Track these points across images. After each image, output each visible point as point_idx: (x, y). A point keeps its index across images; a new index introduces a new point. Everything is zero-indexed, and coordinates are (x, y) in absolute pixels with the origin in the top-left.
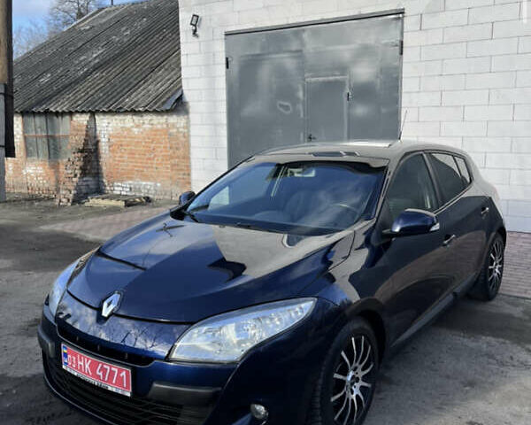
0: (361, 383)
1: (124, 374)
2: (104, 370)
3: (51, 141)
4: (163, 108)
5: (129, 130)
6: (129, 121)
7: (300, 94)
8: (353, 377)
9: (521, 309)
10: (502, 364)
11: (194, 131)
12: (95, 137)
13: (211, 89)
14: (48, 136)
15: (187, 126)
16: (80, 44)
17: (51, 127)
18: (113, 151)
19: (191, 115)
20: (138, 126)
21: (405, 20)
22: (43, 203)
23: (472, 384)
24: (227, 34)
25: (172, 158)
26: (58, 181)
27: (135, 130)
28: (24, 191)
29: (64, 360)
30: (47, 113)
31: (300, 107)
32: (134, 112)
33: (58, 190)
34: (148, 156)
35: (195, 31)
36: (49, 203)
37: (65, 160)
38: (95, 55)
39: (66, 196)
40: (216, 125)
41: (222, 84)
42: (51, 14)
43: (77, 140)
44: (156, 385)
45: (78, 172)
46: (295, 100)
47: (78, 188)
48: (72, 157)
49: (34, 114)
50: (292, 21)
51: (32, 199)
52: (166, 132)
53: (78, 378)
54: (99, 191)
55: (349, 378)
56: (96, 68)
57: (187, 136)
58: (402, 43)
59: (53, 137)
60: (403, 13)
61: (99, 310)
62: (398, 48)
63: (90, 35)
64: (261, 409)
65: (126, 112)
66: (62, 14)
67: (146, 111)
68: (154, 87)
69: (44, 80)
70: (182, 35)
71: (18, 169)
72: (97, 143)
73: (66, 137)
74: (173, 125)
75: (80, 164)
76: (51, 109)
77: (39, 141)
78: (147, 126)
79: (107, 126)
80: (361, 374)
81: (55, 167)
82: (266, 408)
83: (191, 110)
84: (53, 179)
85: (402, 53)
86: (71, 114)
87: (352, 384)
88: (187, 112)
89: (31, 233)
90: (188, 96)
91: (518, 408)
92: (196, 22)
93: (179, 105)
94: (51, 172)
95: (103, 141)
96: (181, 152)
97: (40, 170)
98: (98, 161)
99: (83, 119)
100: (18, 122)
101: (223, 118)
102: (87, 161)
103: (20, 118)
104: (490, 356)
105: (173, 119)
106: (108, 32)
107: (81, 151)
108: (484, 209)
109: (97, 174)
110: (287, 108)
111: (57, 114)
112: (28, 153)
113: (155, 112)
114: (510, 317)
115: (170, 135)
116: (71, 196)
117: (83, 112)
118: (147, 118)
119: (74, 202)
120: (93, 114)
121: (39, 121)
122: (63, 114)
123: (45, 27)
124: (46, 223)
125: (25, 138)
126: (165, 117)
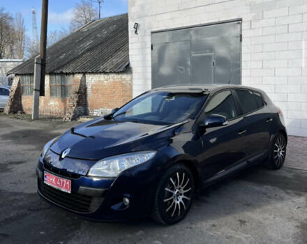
0: (183, 196)
1: (68, 183)
2: (60, 182)
3: (63, 88)
4: (119, 71)
5: (102, 82)
6: (102, 77)
7: (189, 63)
8: (178, 192)
9: (292, 174)
10: (270, 197)
11: (134, 82)
12: (85, 86)
13: (144, 60)
14: (61, 86)
15: (131, 80)
16: (81, 38)
17: (63, 81)
18: (94, 93)
19: (133, 74)
20: (107, 80)
21: (243, 24)
22: (57, 120)
23: (248, 205)
24: (152, 33)
25: (123, 96)
26: (65, 109)
27: (105, 82)
28: (49, 114)
29: (45, 179)
30: (62, 73)
31: (189, 70)
32: (105, 73)
33: (65, 113)
34: (111, 95)
35: (136, 32)
36: (60, 120)
37: (69, 98)
38: (88, 44)
39: (69, 116)
40: (146, 79)
41: (149, 58)
42: (72, 24)
43: (76, 87)
44: (81, 187)
45: (75, 104)
46: (186, 66)
47: (75, 112)
48: (73, 96)
49: (55, 74)
50: (185, 25)
51: (51, 118)
52: (121, 83)
53: (49, 187)
54: (86, 114)
55: (176, 193)
56: (88, 50)
57: (131, 85)
58: (241, 36)
59: (64, 86)
60: (241, 20)
61: (61, 155)
62: (239, 38)
63: (87, 34)
64: (127, 200)
65: (100, 73)
66: (77, 23)
67: (111, 72)
68: (116, 60)
69: (61, 57)
70: (130, 34)
71: (46, 102)
72: (86, 89)
73: (71, 86)
74: (124, 79)
75: (77, 99)
76: (64, 72)
77: (57, 88)
78: (111, 80)
79: (91, 80)
80: (183, 192)
81: (64, 101)
82: (130, 200)
83: (134, 71)
84: (63, 108)
85: (241, 41)
86: (73, 74)
87: (178, 196)
88: (131, 73)
89: (47, 134)
90: (132, 64)
91: (268, 216)
92: (137, 26)
93: (127, 69)
94: (62, 104)
95: (89, 88)
96: (128, 93)
97: (57, 103)
98: (86, 99)
99: (79, 77)
100: (47, 78)
101: (150, 75)
102: (80, 98)
103: (48, 76)
104: (265, 194)
105: (124, 76)
106: (96, 33)
107: (78, 93)
108: (269, 119)
109: (85, 105)
110: (182, 70)
111: (66, 74)
112: (52, 94)
113: (115, 72)
114: (285, 177)
115: (123, 84)
116: (71, 116)
117: (79, 73)
118: (111, 76)
119: (72, 120)
120: (84, 74)
121: (58, 78)
122: (69, 74)
123: (69, 30)
124: (56, 129)
125: (50, 86)
126: (121, 75)
